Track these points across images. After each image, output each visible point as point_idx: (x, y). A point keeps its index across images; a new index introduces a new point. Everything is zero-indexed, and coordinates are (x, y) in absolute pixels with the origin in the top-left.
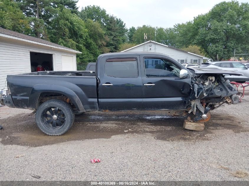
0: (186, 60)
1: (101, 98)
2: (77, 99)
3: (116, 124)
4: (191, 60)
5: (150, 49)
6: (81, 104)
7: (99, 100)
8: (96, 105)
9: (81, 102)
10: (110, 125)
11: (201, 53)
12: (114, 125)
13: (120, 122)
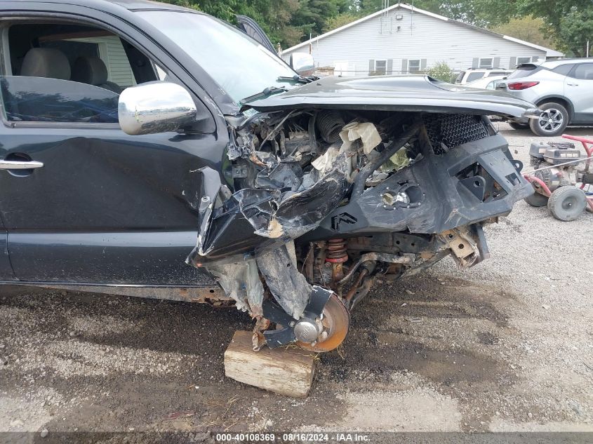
0: (498, 60)
4: (513, 59)
5: (399, 27)
11: (545, 38)
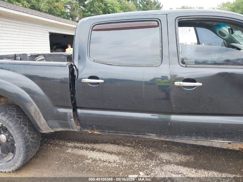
1: (81, 108)
2: (33, 109)
3: (119, 154)
5: (190, 30)
6: (42, 117)
7: (79, 111)
8: (70, 121)
9: (41, 114)
10: (105, 157)
12: (113, 158)
13: (127, 149)
